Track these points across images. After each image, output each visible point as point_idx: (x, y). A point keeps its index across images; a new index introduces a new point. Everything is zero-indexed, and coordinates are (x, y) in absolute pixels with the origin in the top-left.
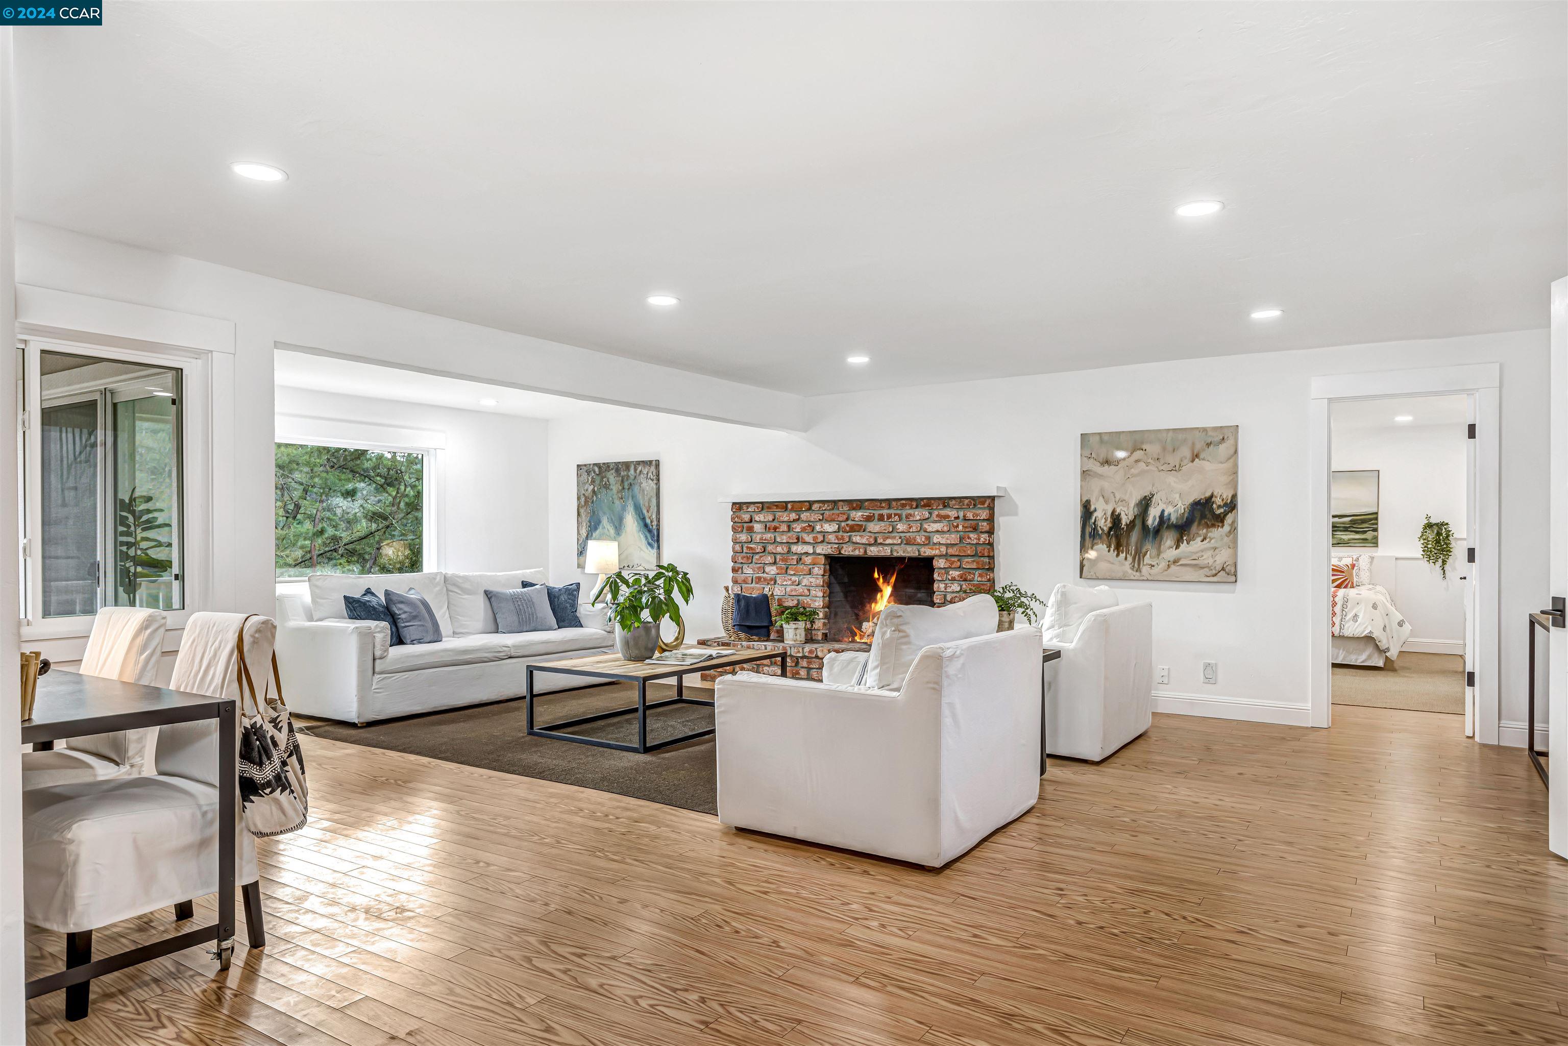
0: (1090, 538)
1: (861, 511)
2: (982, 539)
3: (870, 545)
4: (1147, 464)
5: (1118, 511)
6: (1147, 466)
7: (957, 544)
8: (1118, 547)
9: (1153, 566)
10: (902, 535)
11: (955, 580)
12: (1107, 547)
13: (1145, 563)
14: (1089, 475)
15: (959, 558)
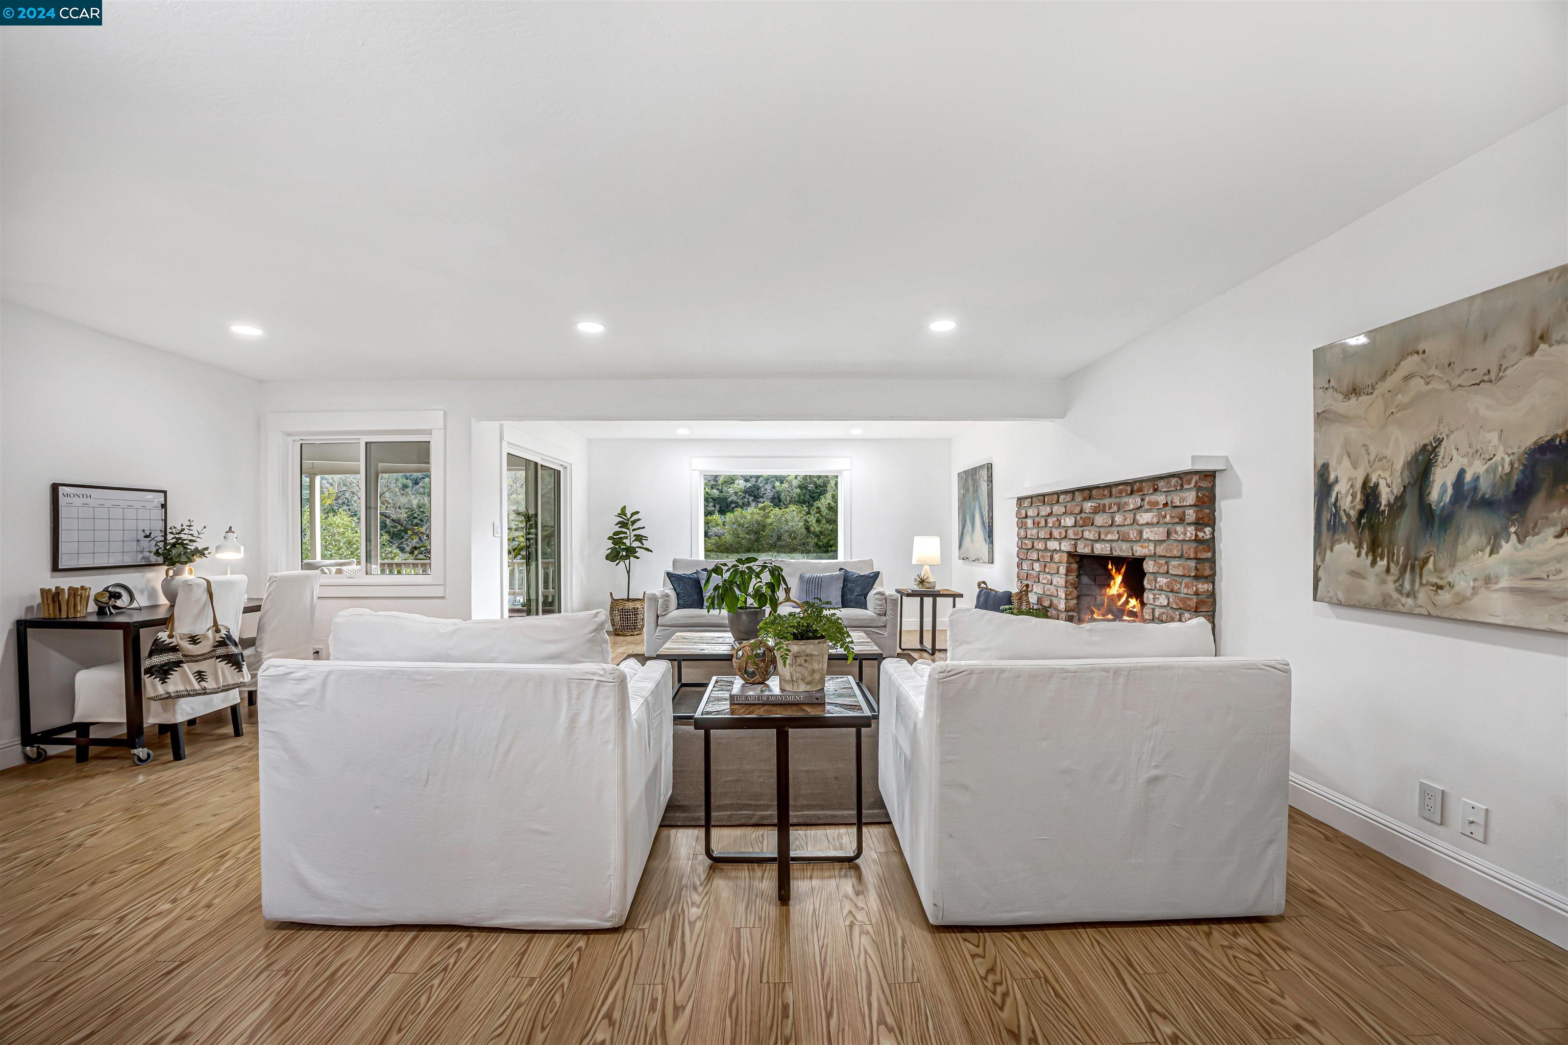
0: (1328, 530)
1: (1091, 501)
2: (1188, 534)
3: (1096, 541)
4: (1428, 380)
5: (1374, 479)
6: (1428, 383)
7: (1164, 541)
8: (1374, 548)
9: (1441, 587)
10: (1120, 529)
11: (1162, 590)
12: (1356, 548)
13: (1424, 581)
14: (1327, 419)
15: (1167, 559)
